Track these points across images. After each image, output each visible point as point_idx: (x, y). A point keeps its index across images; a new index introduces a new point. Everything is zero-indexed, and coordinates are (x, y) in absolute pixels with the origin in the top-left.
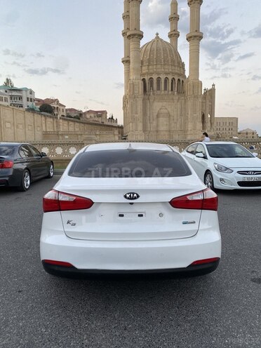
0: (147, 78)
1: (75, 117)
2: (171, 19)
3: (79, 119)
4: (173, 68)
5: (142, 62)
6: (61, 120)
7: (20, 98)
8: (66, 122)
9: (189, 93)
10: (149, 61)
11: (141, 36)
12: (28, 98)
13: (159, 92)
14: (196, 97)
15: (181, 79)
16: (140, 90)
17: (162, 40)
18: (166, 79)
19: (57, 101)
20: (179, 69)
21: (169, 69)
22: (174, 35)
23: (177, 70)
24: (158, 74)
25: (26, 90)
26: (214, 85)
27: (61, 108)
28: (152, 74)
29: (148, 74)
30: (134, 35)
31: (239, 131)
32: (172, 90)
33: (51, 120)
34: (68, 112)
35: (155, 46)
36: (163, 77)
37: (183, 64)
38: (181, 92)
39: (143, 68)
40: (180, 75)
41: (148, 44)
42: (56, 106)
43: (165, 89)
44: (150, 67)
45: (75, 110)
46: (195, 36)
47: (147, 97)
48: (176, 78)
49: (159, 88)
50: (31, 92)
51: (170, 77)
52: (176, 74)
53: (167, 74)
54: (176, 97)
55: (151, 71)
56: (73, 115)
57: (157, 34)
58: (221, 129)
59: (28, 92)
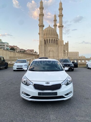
0: (46, 39)
1: (23, 52)
2: (54, 21)
3: (24, 52)
4: (54, 36)
5: (44, 34)
6: (16, 53)
7: (4, 46)
8: (18, 53)
9: (59, 44)
10: (47, 34)
11: (43, 26)
12: (6, 46)
13: (50, 44)
14: (62, 45)
15: (57, 40)
16: (43, 43)
17: (51, 27)
18: (52, 40)
19: (16, 46)
20: (56, 36)
21: (53, 36)
22: (55, 26)
23: (56, 37)
24: (49, 38)
25: (6, 43)
26: (68, 41)
27: (18, 49)
28: (47, 38)
29: (46, 38)
30: (41, 26)
31: (79, 56)
32: (54, 43)
33: (13, 53)
34: (21, 50)
35: (48, 29)
36: (51, 39)
37: (58, 35)
38: (57, 44)
39: (45, 36)
40: (56, 38)
41: (46, 29)
42: (16, 48)
43: (52, 43)
44: (47, 36)
45: (23, 49)
46: (61, 26)
47: (46, 45)
48: (55, 39)
49: (50, 42)
50: (8, 44)
51: (53, 39)
52: (55, 38)
53: (52, 38)
54: (55, 46)
55: (47, 37)
56: (22, 51)
57: (49, 25)
58: (73, 56)
59: (7, 43)
